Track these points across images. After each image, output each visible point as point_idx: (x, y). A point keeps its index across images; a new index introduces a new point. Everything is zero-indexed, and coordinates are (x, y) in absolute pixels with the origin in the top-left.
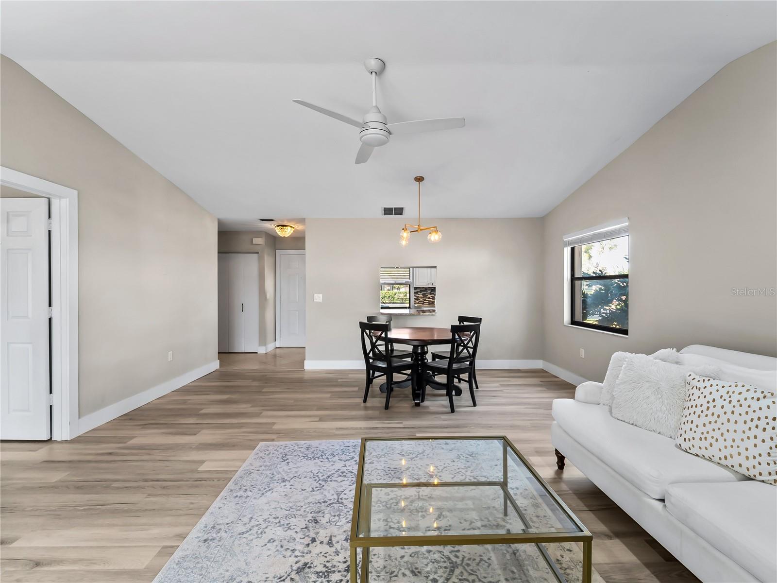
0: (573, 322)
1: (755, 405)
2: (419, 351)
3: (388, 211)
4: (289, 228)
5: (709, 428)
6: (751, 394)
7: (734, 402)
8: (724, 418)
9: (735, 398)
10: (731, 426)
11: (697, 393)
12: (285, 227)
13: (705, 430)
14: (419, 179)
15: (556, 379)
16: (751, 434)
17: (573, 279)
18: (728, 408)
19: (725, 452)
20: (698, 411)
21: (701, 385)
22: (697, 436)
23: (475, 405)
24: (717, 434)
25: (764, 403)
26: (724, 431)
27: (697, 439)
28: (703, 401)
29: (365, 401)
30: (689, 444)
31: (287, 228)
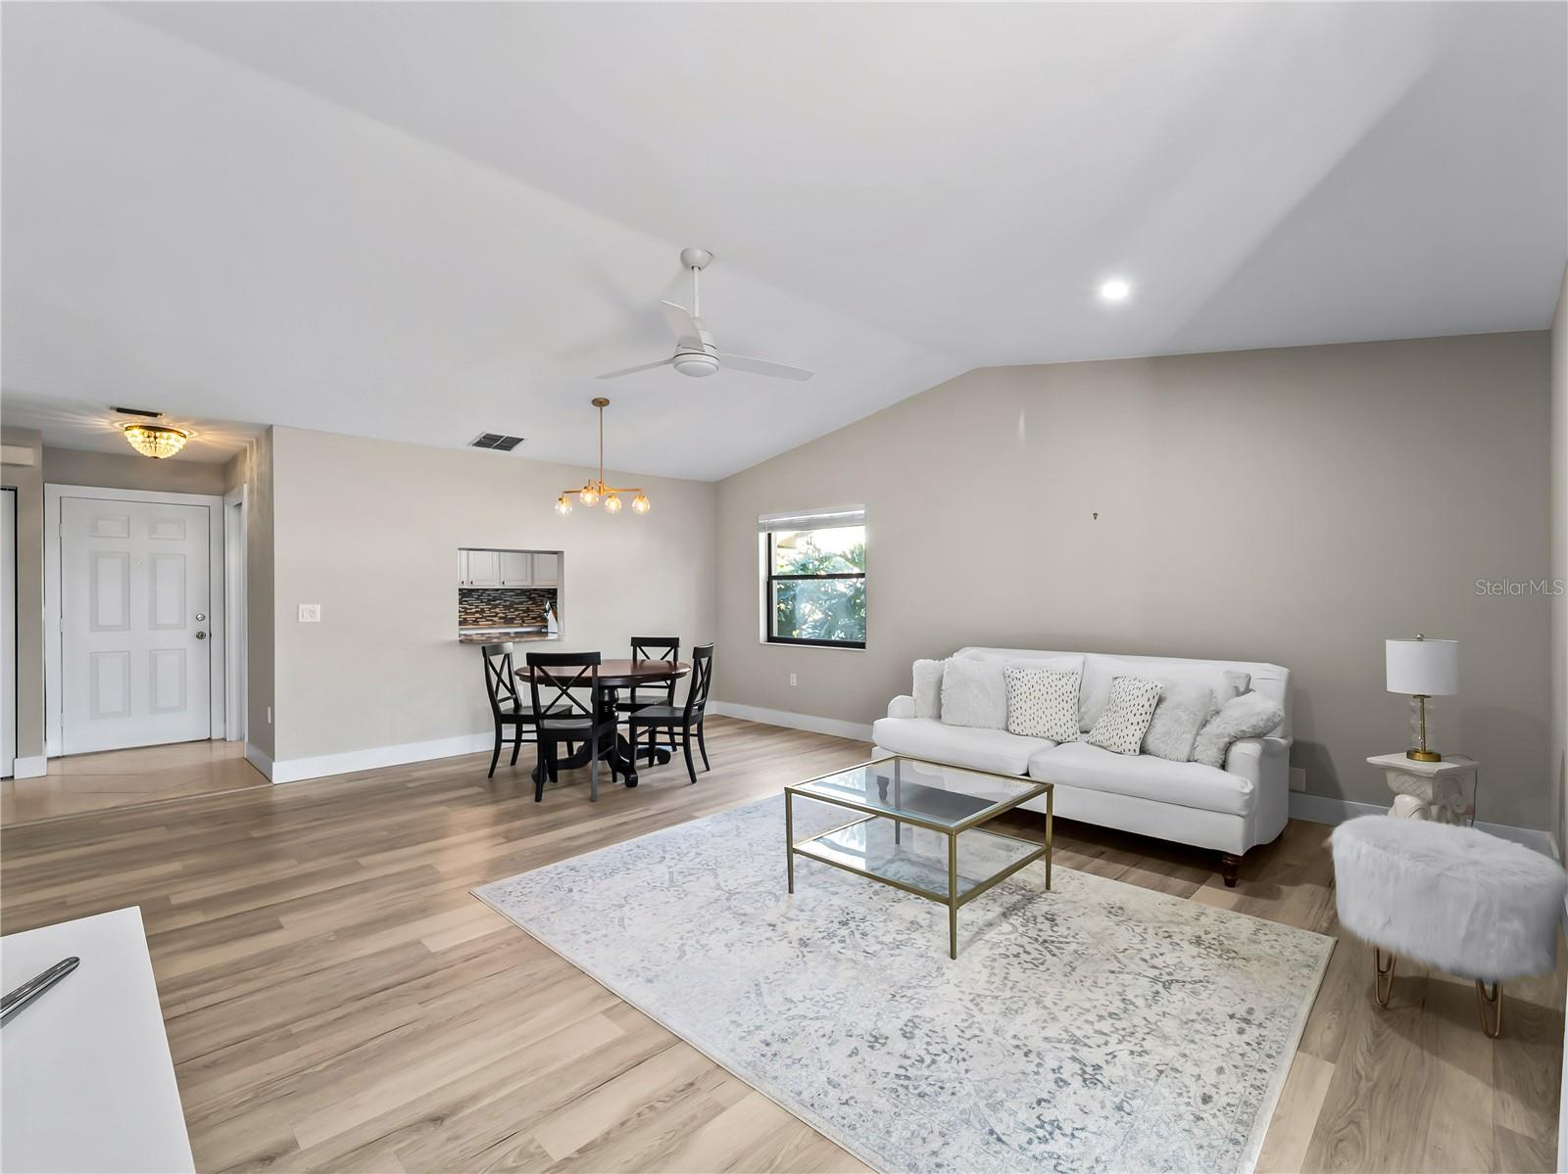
0: (770, 639)
1: (1060, 684)
2: (606, 699)
3: (488, 441)
4: (173, 435)
5: (1034, 709)
6: (1054, 677)
7: (1047, 685)
8: (1042, 698)
9: (1046, 681)
10: (1048, 704)
11: (1019, 683)
12: (158, 434)
13: (1031, 712)
14: (601, 403)
15: (749, 724)
16: (1060, 707)
17: (770, 578)
18: (1044, 691)
19: (1048, 726)
20: (1024, 696)
21: (1019, 676)
22: (1027, 718)
23: (708, 769)
24: (1040, 713)
25: (1064, 681)
26: (1044, 709)
27: (1028, 720)
28: (1026, 689)
29: (538, 799)
30: (1021, 727)
31: (165, 434)
